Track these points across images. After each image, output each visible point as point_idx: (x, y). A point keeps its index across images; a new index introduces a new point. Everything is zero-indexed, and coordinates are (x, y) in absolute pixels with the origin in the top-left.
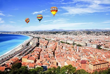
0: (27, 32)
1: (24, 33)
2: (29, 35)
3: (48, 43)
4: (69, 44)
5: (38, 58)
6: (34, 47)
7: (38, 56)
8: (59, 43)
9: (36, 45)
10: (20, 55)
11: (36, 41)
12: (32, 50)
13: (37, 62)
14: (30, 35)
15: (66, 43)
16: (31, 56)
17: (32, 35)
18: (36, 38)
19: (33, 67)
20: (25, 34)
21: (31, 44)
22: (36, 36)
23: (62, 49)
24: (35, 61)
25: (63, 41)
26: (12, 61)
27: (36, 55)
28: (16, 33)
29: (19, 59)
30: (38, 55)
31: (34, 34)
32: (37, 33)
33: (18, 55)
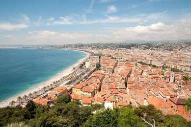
0: (81, 46)
1: (76, 48)
2: (85, 50)
3: (116, 64)
4: (154, 66)
5: (98, 89)
6: (92, 70)
7: (98, 86)
8: (136, 65)
9: (95, 67)
10: (69, 83)
11: (95, 61)
12: (89, 76)
13: (96, 96)
14: (86, 51)
15: (150, 65)
16: (87, 85)
17: (89, 49)
18: (96, 55)
19: (89, 104)
20: (78, 49)
21: (87, 65)
22: (96, 51)
23: (141, 75)
24: (93, 94)
25: (143, 61)
26: (57, 92)
27: (95, 83)
28: (64, 47)
29: (68, 88)
30: (98, 84)
31: (93, 49)
32: (98, 48)
33: (67, 82)
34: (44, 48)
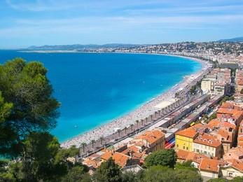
0: (191, 46)
1: (180, 50)
2: (198, 55)
5: (230, 140)
6: (216, 99)
7: (230, 134)
9: (222, 93)
10: (168, 125)
11: (223, 79)
12: (209, 111)
14: (201, 58)
16: (207, 131)
17: (209, 54)
18: (224, 66)
19: (214, 172)
20: (183, 52)
21: (206, 87)
22: (222, 59)
24: (220, 153)
26: (145, 142)
27: (223, 128)
28: (156, 49)
29: (167, 136)
30: (230, 130)
31: (216, 52)
32: (228, 50)
33: (163, 122)
34: (116, 52)
